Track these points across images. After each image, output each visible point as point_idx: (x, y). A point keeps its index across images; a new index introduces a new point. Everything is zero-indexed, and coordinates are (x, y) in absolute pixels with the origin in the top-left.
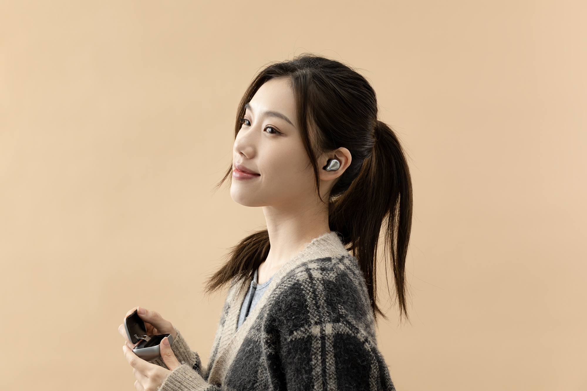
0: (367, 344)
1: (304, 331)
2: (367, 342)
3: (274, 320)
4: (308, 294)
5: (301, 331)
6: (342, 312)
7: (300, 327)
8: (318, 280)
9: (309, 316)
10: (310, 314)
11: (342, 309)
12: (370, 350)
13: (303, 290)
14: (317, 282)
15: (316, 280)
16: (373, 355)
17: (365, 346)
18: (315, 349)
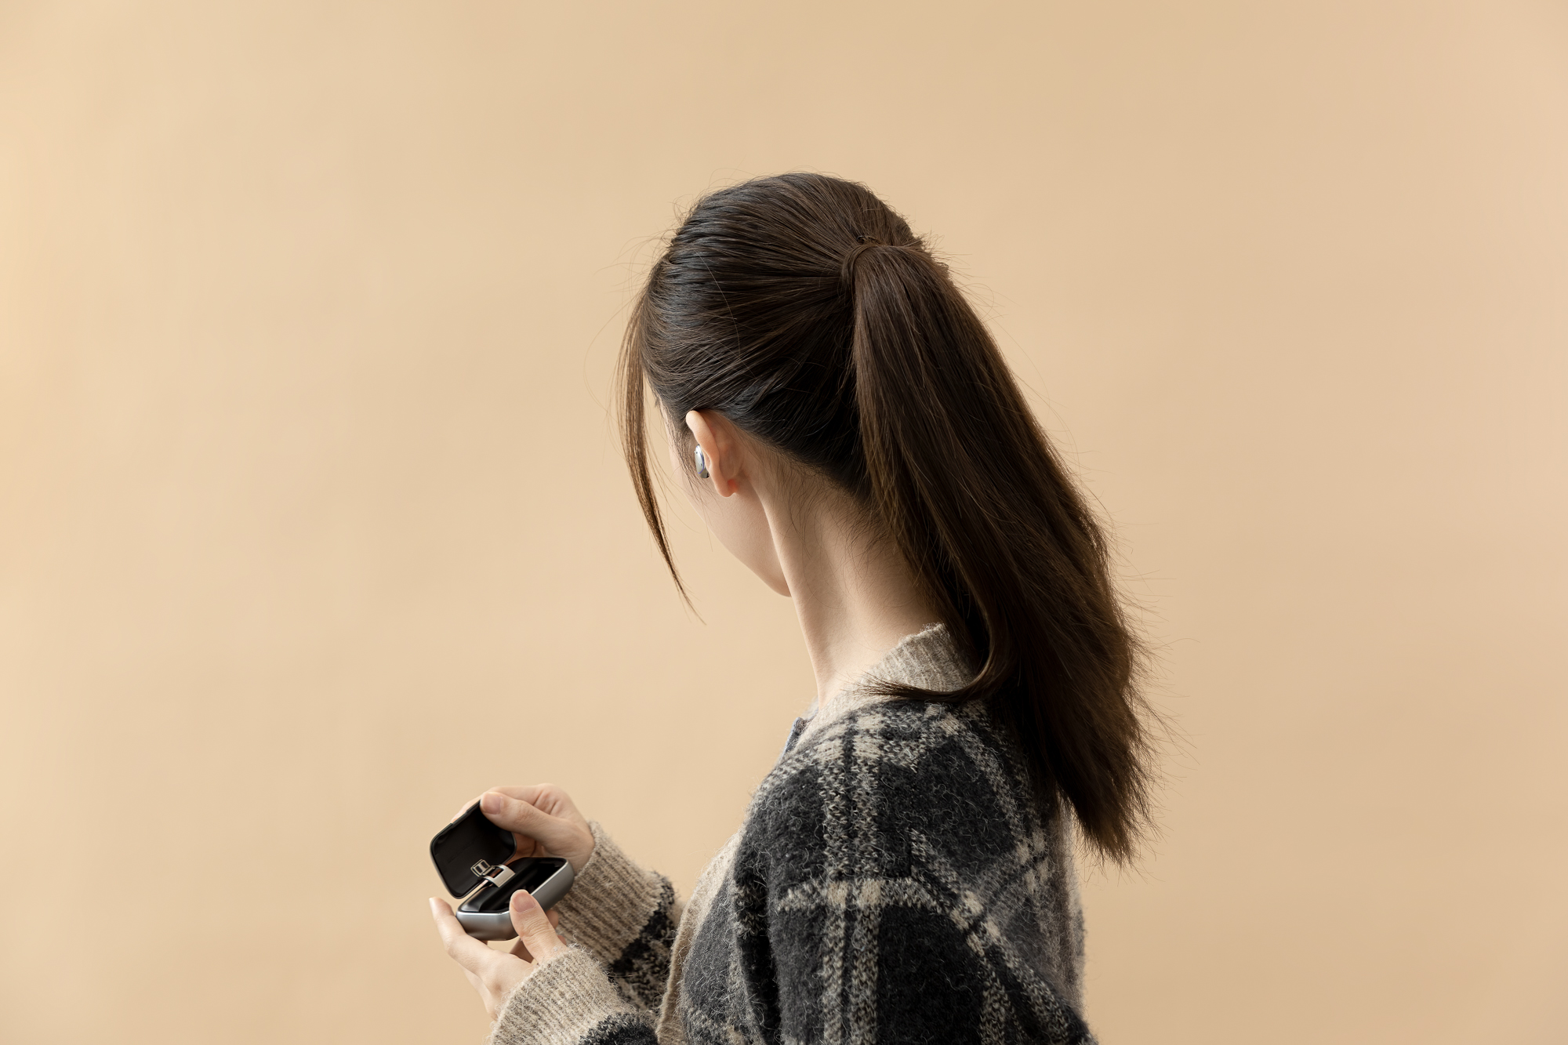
0: (974, 937)
1: (810, 892)
2: (977, 932)
3: (753, 855)
4: (832, 799)
5: (803, 891)
6: (919, 851)
7: (801, 881)
8: (866, 765)
9: (826, 857)
10: (828, 851)
11: (921, 842)
12: (982, 953)
13: (820, 787)
14: (860, 769)
15: (859, 765)
16: (989, 966)
17: (970, 941)
18: (830, 940)
